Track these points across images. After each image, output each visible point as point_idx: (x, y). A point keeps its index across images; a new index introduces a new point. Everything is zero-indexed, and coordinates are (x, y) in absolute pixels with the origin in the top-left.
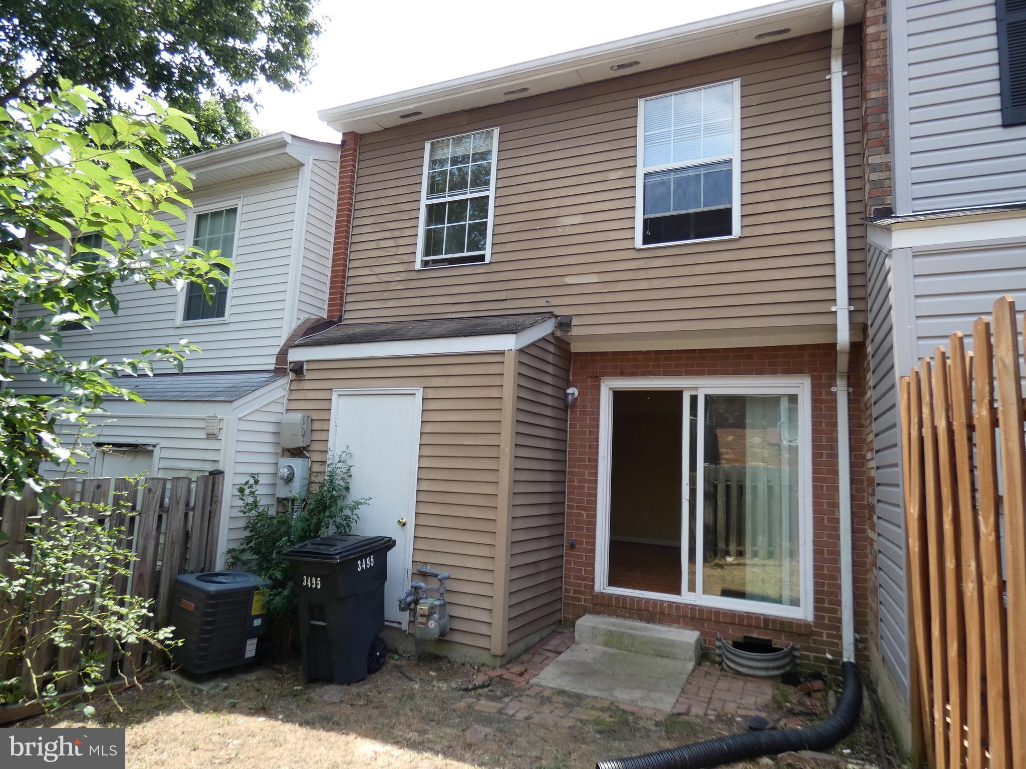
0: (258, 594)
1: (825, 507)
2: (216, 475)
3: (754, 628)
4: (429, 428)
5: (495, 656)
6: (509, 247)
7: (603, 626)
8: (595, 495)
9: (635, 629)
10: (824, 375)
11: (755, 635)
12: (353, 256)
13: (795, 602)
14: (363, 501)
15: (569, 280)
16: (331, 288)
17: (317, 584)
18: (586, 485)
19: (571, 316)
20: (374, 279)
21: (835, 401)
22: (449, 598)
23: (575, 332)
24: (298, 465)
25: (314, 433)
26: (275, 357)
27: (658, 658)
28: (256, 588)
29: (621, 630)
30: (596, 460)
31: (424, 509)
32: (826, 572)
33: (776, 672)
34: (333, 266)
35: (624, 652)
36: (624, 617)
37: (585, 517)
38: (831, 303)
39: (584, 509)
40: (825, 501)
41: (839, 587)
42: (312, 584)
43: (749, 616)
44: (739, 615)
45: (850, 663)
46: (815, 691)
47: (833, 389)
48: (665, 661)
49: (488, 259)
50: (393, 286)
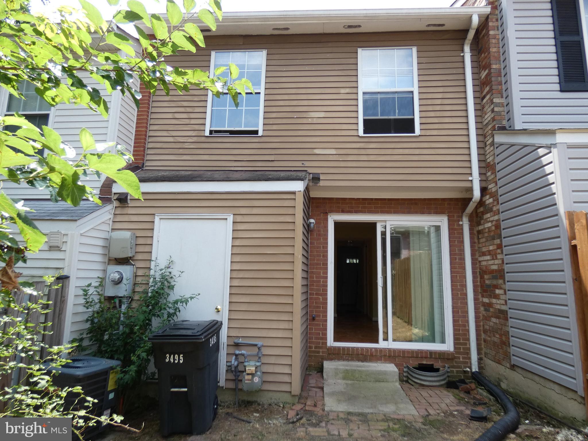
0: (112, 373)
1: (459, 287)
2: (63, 279)
3: (424, 359)
4: (238, 243)
5: (294, 396)
6: (275, 127)
7: (341, 367)
8: (327, 286)
9: (360, 367)
10: (455, 215)
11: (425, 362)
12: (152, 122)
13: (443, 341)
14: (194, 296)
15: (317, 151)
16: (135, 143)
17: (179, 359)
18: (322, 280)
19: (319, 174)
20: (171, 139)
21: (462, 229)
22: (265, 360)
23: (321, 183)
24: (126, 271)
25: (138, 247)
26: (99, 190)
27: (377, 383)
28: (112, 368)
29: (353, 368)
30: (327, 264)
31: (236, 299)
32: (460, 323)
33: (443, 382)
34: (137, 127)
35: (356, 382)
36: (348, 360)
37: (321, 300)
38: (470, 175)
39: (321, 295)
40: (458, 284)
41: (468, 331)
42: (174, 359)
43: (421, 352)
44: (416, 352)
45: (477, 372)
46: (472, 390)
47: (461, 223)
48: (382, 384)
49: (260, 133)
50: (186, 146)
